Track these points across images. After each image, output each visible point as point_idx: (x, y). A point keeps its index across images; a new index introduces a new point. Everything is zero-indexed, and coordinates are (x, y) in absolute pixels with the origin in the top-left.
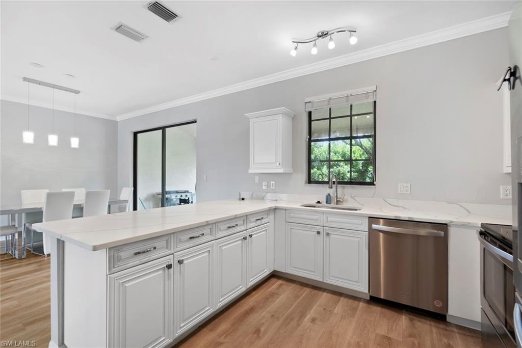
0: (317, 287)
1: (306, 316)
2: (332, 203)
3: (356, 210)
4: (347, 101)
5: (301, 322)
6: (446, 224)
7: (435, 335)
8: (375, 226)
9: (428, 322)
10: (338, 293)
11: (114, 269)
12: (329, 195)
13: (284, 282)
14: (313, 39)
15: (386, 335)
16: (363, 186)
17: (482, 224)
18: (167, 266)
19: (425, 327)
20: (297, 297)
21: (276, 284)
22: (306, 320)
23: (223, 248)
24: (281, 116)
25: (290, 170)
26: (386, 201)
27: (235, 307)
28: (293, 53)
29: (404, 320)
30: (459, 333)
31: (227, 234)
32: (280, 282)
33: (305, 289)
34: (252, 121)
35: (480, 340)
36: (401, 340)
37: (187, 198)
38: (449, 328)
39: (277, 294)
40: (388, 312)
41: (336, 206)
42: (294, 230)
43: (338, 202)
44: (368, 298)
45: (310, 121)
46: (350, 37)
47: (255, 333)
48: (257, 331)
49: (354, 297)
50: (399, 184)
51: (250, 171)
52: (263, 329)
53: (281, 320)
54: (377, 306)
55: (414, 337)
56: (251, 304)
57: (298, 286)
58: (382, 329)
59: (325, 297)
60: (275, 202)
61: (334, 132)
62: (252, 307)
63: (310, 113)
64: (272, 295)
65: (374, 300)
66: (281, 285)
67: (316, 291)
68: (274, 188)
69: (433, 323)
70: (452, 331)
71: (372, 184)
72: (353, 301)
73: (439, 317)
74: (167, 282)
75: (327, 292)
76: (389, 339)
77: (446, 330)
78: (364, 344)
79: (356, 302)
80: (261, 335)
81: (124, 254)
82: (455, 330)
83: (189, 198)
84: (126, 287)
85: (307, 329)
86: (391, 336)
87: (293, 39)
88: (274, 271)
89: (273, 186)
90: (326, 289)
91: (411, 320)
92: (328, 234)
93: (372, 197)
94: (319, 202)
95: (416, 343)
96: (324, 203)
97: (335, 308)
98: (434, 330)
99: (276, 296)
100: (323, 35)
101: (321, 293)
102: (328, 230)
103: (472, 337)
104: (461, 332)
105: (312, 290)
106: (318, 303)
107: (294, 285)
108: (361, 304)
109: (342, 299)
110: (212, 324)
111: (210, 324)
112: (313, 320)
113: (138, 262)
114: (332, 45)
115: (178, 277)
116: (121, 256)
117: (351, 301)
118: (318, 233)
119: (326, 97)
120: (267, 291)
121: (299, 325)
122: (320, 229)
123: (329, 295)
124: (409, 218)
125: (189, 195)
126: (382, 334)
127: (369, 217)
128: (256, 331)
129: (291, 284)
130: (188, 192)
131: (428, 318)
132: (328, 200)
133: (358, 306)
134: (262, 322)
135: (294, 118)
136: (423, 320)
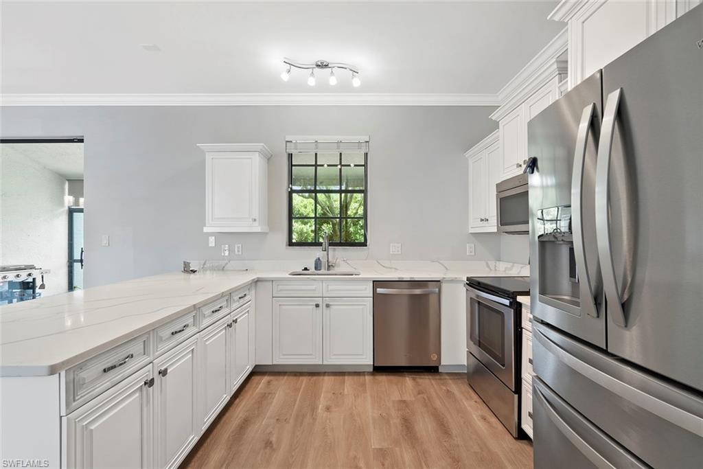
0: (314, 372)
1: (317, 408)
2: (323, 268)
3: (352, 275)
4: (338, 148)
5: (316, 415)
6: (439, 281)
7: (435, 386)
8: (379, 290)
9: (427, 377)
10: (340, 372)
11: (74, 404)
12: (319, 259)
13: (272, 378)
14: (311, 66)
15: (401, 399)
16: (355, 247)
17: (467, 278)
18: (145, 383)
19: (426, 381)
20: (297, 390)
21: (262, 382)
22: (319, 411)
23: (207, 343)
24: (257, 154)
25: (266, 229)
26: (379, 263)
27: (219, 426)
28: (285, 77)
29: (408, 381)
30: (451, 379)
31: (211, 322)
32: (266, 379)
33: (301, 378)
34: (208, 157)
35: (466, 380)
36: (414, 399)
37: (30, 280)
38: (442, 377)
39: (269, 393)
40: (393, 378)
41: (326, 272)
42: (284, 307)
43: (329, 267)
44: (372, 370)
45: (291, 165)
46: (353, 78)
47: (266, 447)
48: (268, 444)
49: (357, 373)
50: (391, 245)
51: (206, 230)
52: (274, 439)
53: (292, 421)
54: (382, 375)
55: (423, 393)
56: (240, 415)
57: (291, 378)
58: (396, 396)
59: (327, 381)
60: (245, 272)
61: (321, 183)
62: (244, 419)
63: (290, 156)
64: (264, 397)
65: (378, 370)
66: (269, 382)
67: (315, 378)
68: (240, 253)
69: (430, 377)
70: (445, 379)
71: (364, 244)
72: (358, 377)
73: (433, 370)
74: (145, 409)
75: (328, 375)
76: (404, 402)
77: (440, 379)
78: (387, 414)
79: (362, 378)
80: (275, 446)
81: (88, 374)
82: (447, 377)
83: (34, 279)
84: (92, 430)
85: (326, 421)
86: (406, 398)
87: (285, 58)
88: (256, 365)
89: (238, 251)
90: (325, 372)
91: (414, 379)
92: (328, 306)
93: (366, 260)
94: (306, 269)
95: (425, 397)
96: (312, 269)
97: (344, 390)
98: (433, 382)
99: (270, 396)
100: (322, 66)
101: (322, 377)
102: (327, 301)
103: (459, 379)
104: (452, 377)
105: (310, 377)
106: (324, 389)
107: (286, 377)
108: (368, 378)
109: (346, 377)
110: (195, 459)
111: (194, 460)
112: (328, 409)
113: (108, 384)
114: (333, 81)
115: (159, 396)
116: (84, 379)
117: (356, 378)
118: (317, 306)
119: (311, 138)
120: (255, 393)
121: (314, 419)
122: (319, 301)
123: (332, 378)
124: (411, 278)
125: (36, 274)
126: (397, 399)
127: (374, 281)
128: (266, 444)
129: (281, 377)
130: (32, 267)
131: (426, 374)
132: (318, 265)
133: (365, 380)
134: (268, 431)
135: (269, 159)
136: (422, 377)
